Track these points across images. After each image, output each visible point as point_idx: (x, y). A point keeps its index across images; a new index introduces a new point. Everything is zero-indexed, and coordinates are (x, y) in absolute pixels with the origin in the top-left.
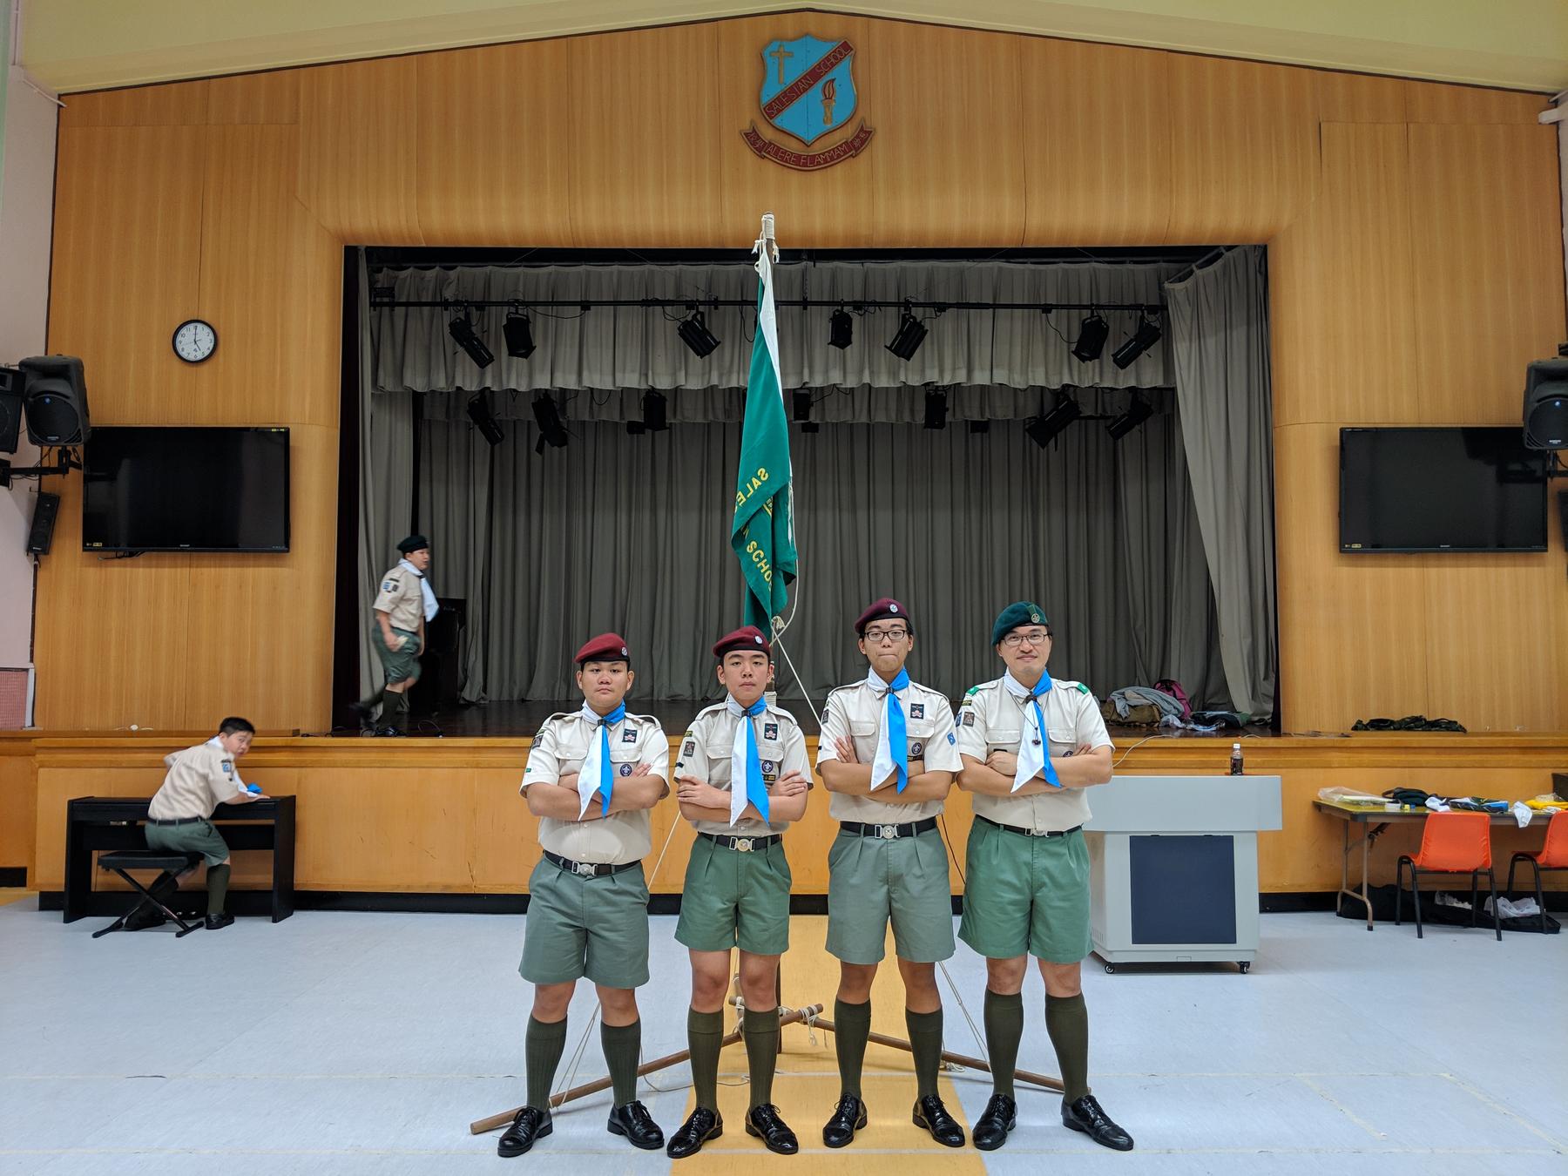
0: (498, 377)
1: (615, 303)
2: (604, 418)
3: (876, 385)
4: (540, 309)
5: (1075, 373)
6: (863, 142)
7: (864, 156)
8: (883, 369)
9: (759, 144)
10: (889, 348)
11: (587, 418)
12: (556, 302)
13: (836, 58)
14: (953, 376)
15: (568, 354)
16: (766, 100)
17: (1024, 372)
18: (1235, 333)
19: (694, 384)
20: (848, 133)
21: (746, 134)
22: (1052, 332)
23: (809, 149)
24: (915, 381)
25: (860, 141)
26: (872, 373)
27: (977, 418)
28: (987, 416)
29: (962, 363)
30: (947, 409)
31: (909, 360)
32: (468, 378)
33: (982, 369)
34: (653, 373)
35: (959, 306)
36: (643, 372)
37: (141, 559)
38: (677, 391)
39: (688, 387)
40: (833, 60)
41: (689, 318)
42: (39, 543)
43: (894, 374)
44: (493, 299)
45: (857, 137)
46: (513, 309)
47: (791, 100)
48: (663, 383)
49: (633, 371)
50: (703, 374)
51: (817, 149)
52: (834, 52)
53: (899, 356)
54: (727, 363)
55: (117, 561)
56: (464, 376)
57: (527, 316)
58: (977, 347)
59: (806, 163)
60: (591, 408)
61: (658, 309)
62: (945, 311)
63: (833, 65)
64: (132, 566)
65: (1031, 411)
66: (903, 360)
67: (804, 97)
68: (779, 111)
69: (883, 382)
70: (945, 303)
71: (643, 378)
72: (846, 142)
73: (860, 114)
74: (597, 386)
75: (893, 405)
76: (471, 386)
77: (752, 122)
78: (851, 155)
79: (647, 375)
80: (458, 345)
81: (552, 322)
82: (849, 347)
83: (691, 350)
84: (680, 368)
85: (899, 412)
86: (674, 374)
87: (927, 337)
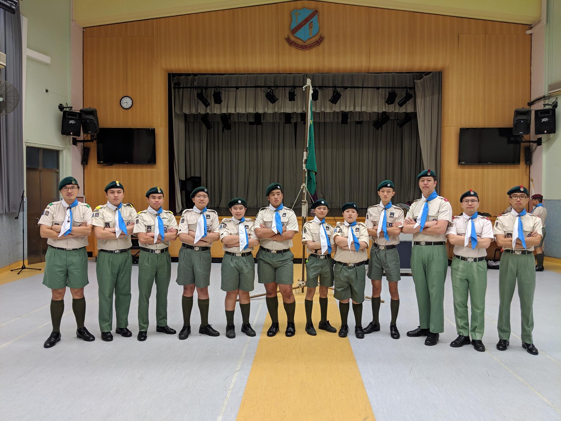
0: (211, 109)
1: (246, 87)
2: (242, 120)
3: (326, 112)
4: (223, 89)
5: (387, 108)
6: (321, 41)
7: (321, 45)
8: (328, 106)
9: (290, 42)
10: (330, 101)
11: (237, 120)
12: (228, 87)
13: (313, 15)
14: (349, 109)
15: (232, 103)
16: (292, 28)
17: (371, 107)
18: (435, 96)
19: (270, 111)
20: (317, 38)
21: (286, 39)
22: (380, 96)
23: (305, 43)
24: (337, 110)
25: (320, 41)
26: (324, 108)
27: (358, 120)
28: (361, 120)
29: (352, 105)
30: (348, 118)
31: (335, 104)
32: (202, 110)
33: (358, 107)
34: (258, 108)
35: (351, 87)
36: (255, 107)
37: (114, 166)
38: (264, 114)
39: (268, 112)
40: (312, 16)
41: (269, 92)
42: (85, 161)
43: (331, 108)
44: (209, 86)
45: (319, 39)
46: (216, 89)
47: (300, 28)
48: (261, 111)
49: (251, 107)
50: (273, 108)
51: (307, 43)
52: (313, 13)
53: (332, 103)
54: (280, 105)
55: (107, 167)
56: (201, 109)
57: (220, 91)
58: (357, 100)
59: (304, 47)
60: (238, 117)
61: (259, 89)
62: (347, 89)
63: (312, 17)
64: (111, 168)
65: (375, 118)
66: (334, 104)
67: (303, 27)
68: (296, 32)
69: (328, 110)
70: (347, 87)
71: (255, 110)
72: (316, 41)
73: (320, 32)
74: (241, 112)
75: (332, 116)
76: (203, 112)
77: (288, 35)
78: (317, 45)
79: (256, 109)
80: (199, 100)
81: (227, 92)
82: (318, 100)
83: (269, 102)
84: (266, 107)
85: (334, 119)
86: (264, 108)
87: (342, 97)
